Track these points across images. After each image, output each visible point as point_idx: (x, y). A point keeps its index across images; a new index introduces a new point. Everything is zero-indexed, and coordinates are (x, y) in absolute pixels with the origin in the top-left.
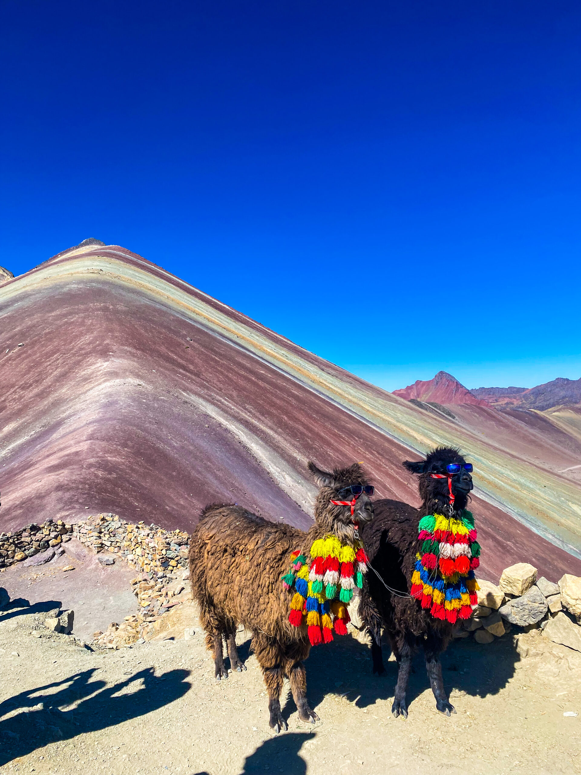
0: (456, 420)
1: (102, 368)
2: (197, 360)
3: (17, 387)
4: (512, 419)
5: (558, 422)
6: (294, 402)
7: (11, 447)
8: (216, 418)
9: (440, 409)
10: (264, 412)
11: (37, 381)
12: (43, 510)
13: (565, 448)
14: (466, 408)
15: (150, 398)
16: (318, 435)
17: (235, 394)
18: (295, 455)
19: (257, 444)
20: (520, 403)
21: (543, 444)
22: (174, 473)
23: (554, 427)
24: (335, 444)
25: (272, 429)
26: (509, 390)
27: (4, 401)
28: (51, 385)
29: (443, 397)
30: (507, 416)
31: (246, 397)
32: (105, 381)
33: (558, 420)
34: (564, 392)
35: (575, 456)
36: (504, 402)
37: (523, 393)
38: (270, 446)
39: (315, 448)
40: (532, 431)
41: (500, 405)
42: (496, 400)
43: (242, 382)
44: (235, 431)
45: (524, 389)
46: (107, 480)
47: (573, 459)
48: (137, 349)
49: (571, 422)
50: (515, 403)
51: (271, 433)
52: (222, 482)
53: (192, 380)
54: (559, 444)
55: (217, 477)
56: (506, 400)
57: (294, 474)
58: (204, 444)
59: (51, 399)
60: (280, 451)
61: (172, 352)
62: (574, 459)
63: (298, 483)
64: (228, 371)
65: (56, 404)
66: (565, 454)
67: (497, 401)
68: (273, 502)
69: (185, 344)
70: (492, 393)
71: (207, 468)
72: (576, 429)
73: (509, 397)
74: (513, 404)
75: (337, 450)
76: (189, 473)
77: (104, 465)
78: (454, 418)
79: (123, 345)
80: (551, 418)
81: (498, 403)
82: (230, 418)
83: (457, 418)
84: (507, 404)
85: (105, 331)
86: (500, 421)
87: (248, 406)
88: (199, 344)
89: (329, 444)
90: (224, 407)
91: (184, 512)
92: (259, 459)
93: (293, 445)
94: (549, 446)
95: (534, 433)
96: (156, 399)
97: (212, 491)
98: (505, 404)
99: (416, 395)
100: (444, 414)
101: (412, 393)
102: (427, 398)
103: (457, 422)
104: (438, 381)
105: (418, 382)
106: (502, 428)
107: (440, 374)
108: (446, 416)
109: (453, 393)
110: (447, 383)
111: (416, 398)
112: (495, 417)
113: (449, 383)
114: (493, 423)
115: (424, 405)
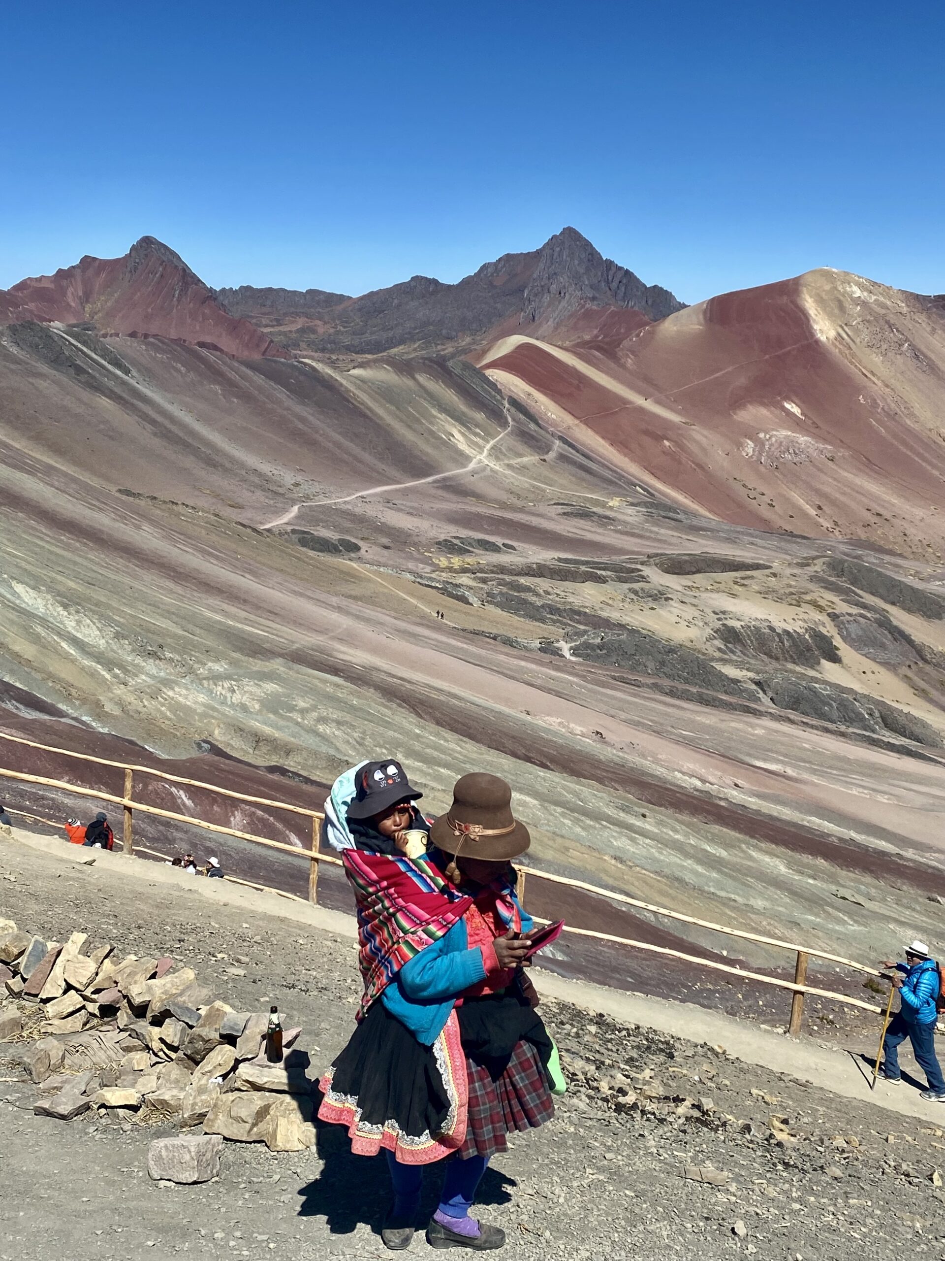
0: (133, 377)
4: (259, 379)
5: (357, 392)
9: (95, 351)
13: (364, 449)
14: (157, 349)
20: (332, 330)
21: (320, 439)
23: (348, 401)
26: (308, 297)
29: (148, 305)
30: (249, 372)
33: (359, 387)
34: (427, 312)
35: (381, 466)
36: (294, 327)
37: (340, 308)
40: (299, 409)
41: (284, 334)
42: (277, 320)
45: (341, 298)
47: (375, 474)
49: (385, 394)
50: (321, 330)
54: (352, 441)
56: (300, 322)
62: (378, 472)
66: (360, 461)
67: (279, 323)
70: (269, 303)
72: (393, 408)
73: (307, 315)
74: (314, 331)
78: (127, 372)
80: (344, 382)
81: (281, 328)
83: (134, 372)
84: (302, 331)
86: (231, 384)
94: (330, 445)
95: (305, 414)
98: (298, 331)
99: (80, 294)
100: (103, 362)
101: (70, 290)
102: (109, 304)
103: (133, 382)
104: (137, 260)
105: (87, 261)
106: (235, 400)
107: (144, 245)
108: (110, 367)
109: (174, 296)
110: (161, 269)
111: (82, 303)
112: (221, 374)
113: (164, 269)
114: (217, 387)
115: (56, 339)
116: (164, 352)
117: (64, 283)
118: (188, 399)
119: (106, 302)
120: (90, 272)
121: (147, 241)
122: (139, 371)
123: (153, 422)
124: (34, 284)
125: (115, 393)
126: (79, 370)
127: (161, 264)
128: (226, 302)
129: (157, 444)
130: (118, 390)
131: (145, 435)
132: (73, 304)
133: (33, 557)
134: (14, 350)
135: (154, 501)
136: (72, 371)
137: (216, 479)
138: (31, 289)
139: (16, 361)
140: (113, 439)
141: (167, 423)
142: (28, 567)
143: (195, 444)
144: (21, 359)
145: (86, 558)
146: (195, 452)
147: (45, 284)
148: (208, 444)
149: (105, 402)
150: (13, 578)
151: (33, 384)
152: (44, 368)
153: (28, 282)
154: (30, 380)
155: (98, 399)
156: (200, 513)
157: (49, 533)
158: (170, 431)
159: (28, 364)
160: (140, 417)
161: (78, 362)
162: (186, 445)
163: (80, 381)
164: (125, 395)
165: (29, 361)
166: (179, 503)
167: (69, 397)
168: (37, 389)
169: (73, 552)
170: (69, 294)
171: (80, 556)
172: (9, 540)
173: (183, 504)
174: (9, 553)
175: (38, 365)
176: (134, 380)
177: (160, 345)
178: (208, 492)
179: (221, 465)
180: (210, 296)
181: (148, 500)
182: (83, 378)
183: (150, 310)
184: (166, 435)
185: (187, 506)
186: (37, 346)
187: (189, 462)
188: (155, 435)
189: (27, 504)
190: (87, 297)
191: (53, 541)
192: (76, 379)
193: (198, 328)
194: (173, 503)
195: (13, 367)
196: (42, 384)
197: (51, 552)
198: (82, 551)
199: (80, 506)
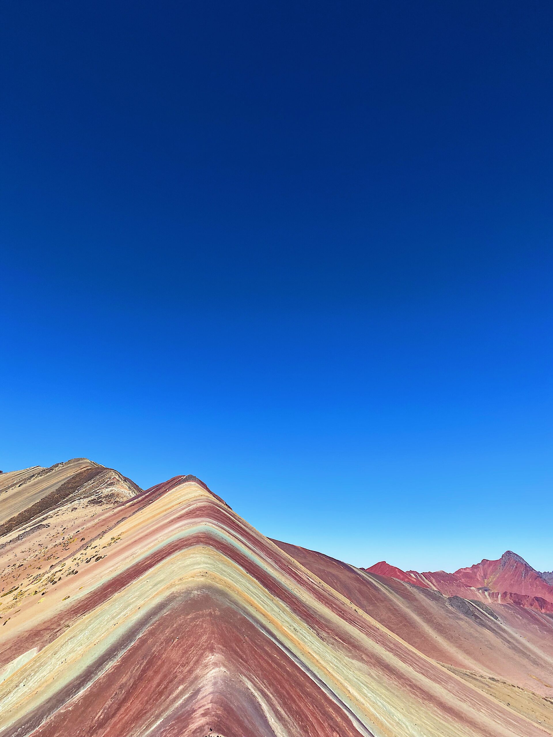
1: (211, 660)
2: (248, 652)
3: (180, 665)
6: (286, 676)
7: (183, 698)
8: (251, 689)
9: (482, 609)
10: (271, 684)
11: (187, 663)
12: (204, 731)
14: (509, 608)
15: (228, 680)
16: (291, 696)
17: (260, 673)
18: (278, 708)
19: (264, 703)
22: (235, 718)
24: (298, 701)
25: (272, 694)
27: (176, 672)
28: (193, 666)
29: (511, 580)
31: (265, 675)
32: (213, 668)
38: (269, 704)
39: (288, 704)
43: (265, 665)
44: (257, 697)
46: (218, 721)
48: (224, 647)
51: (271, 696)
52: (249, 722)
53: (243, 665)
55: (248, 720)
57: (275, 718)
58: (245, 704)
59: (193, 676)
60: (273, 706)
61: (237, 646)
63: (276, 722)
64: (260, 658)
65: (196, 678)
68: (264, 730)
69: (243, 640)
71: (245, 715)
75: (297, 705)
76: (239, 718)
77: (217, 716)
78: (496, 618)
79: (219, 644)
82: (256, 689)
83: (499, 619)
85: (211, 633)
86: (543, 625)
87: (265, 681)
88: (250, 638)
89: (294, 702)
90: (255, 682)
91: (237, 733)
92: (264, 710)
93: (279, 703)
96: (231, 680)
97: (245, 726)
99: (482, 575)
100: (486, 614)
101: (478, 573)
102: (494, 579)
103: (499, 623)
104: (505, 561)
105: (484, 561)
106: (545, 633)
107: (507, 554)
108: (489, 616)
109: (522, 576)
110: (516, 564)
111: (483, 579)
112: (538, 620)
113: (517, 564)
114: (537, 626)
115: (467, 603)
116: (512, 609)
117: (476, 570)
118: (523, 631)
119: (493, 578)
120: (486, 566)
121: (509, 552)
122: (501, 618)
123: (509, 642)
124: (463, 571)
125: (491, 628)
126: (476, 617)
127: (515, 562)
128: (546, 578)
129: (510, 652)
130: (492, 626)
131: (505, 648)
132: (479, 579)
133: (433, 725)
134: (450, 608)
135: (505, 684)
136: (473, 617)
137: (537, 671)
138: (463, 573)
139: (452, 613)
140: (491, 649)
141: (514, 642)
142: (431, 730)
143: (528, 653)
144: (453, 612)
145: (454, 726)
146: (528, 657)
147: (468, 571)
148: (534, 654)
149: (487, 632)
150: (424, 734)
151: (458, 623)
152: (462, 616)
153: (461, 570)
154: (456, 621)
155: (484, 630)
156: (526, 692)
157: (441, 714)
158: (517, 647)
159: (456, 614)
160: (503, 639)
161: (476, 614)
162: (524, 654)
163: (477, 622)
164: (495, 629)
165: (456, 613)
166: (516, 686)
167: (472, 629)
168: (459, 625)
169: (448, 723)
170: (478, 575)
171: (451, 725)
172: (425, 717)
173: (518, 687)
174: (424, 723)
175: (460, 614)
176: (500, 622)
177: (510, 606)
178: (534, 677)
179: (541, 665)
180: (538, 576)
181: (502, 683)
182: (478, 620)
183: (512, 582)
184: (515, 648)
185: (519, 688)
186: (459, 606)
187: (525, 661)
188: (509, 648)
189: (435, 699)
190: (485, 576)
191: (441, 717)
192: (475, 621)
193: (534, 590)
194: (513, 686)
195: (450, 615)
196: (461, 623)
197: (440, 723)
198: (452, 722)
199: (457, 700)
